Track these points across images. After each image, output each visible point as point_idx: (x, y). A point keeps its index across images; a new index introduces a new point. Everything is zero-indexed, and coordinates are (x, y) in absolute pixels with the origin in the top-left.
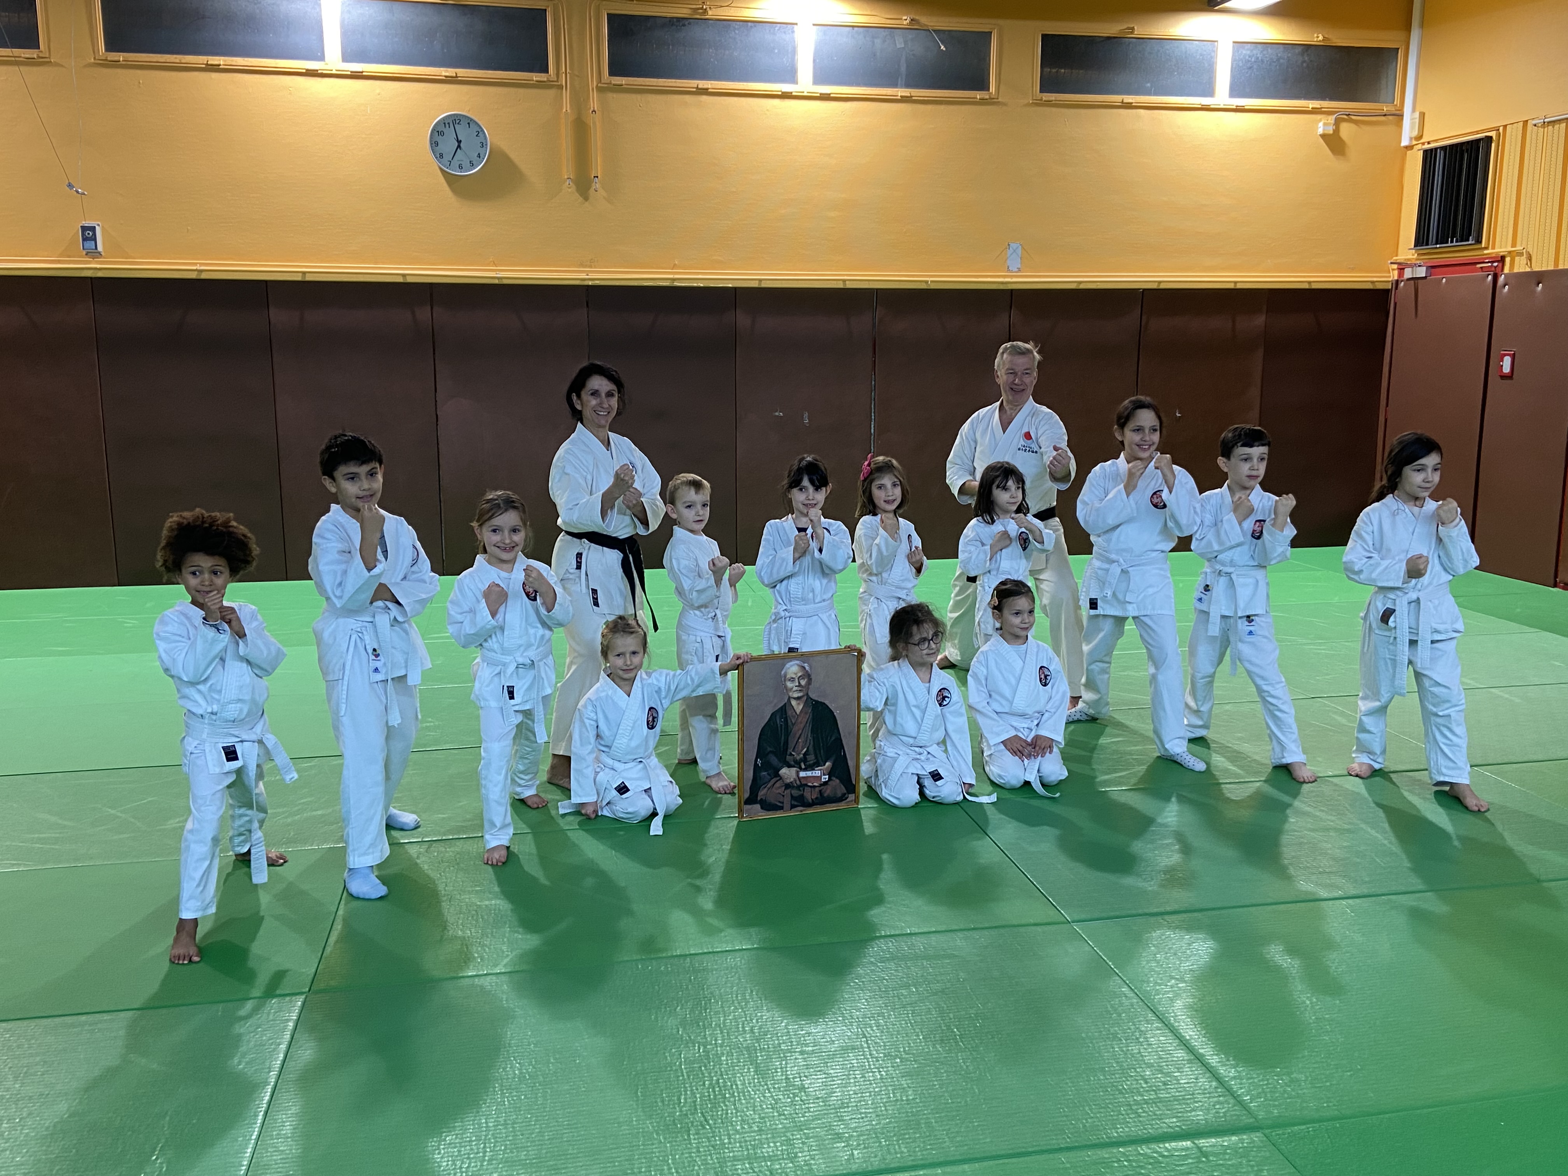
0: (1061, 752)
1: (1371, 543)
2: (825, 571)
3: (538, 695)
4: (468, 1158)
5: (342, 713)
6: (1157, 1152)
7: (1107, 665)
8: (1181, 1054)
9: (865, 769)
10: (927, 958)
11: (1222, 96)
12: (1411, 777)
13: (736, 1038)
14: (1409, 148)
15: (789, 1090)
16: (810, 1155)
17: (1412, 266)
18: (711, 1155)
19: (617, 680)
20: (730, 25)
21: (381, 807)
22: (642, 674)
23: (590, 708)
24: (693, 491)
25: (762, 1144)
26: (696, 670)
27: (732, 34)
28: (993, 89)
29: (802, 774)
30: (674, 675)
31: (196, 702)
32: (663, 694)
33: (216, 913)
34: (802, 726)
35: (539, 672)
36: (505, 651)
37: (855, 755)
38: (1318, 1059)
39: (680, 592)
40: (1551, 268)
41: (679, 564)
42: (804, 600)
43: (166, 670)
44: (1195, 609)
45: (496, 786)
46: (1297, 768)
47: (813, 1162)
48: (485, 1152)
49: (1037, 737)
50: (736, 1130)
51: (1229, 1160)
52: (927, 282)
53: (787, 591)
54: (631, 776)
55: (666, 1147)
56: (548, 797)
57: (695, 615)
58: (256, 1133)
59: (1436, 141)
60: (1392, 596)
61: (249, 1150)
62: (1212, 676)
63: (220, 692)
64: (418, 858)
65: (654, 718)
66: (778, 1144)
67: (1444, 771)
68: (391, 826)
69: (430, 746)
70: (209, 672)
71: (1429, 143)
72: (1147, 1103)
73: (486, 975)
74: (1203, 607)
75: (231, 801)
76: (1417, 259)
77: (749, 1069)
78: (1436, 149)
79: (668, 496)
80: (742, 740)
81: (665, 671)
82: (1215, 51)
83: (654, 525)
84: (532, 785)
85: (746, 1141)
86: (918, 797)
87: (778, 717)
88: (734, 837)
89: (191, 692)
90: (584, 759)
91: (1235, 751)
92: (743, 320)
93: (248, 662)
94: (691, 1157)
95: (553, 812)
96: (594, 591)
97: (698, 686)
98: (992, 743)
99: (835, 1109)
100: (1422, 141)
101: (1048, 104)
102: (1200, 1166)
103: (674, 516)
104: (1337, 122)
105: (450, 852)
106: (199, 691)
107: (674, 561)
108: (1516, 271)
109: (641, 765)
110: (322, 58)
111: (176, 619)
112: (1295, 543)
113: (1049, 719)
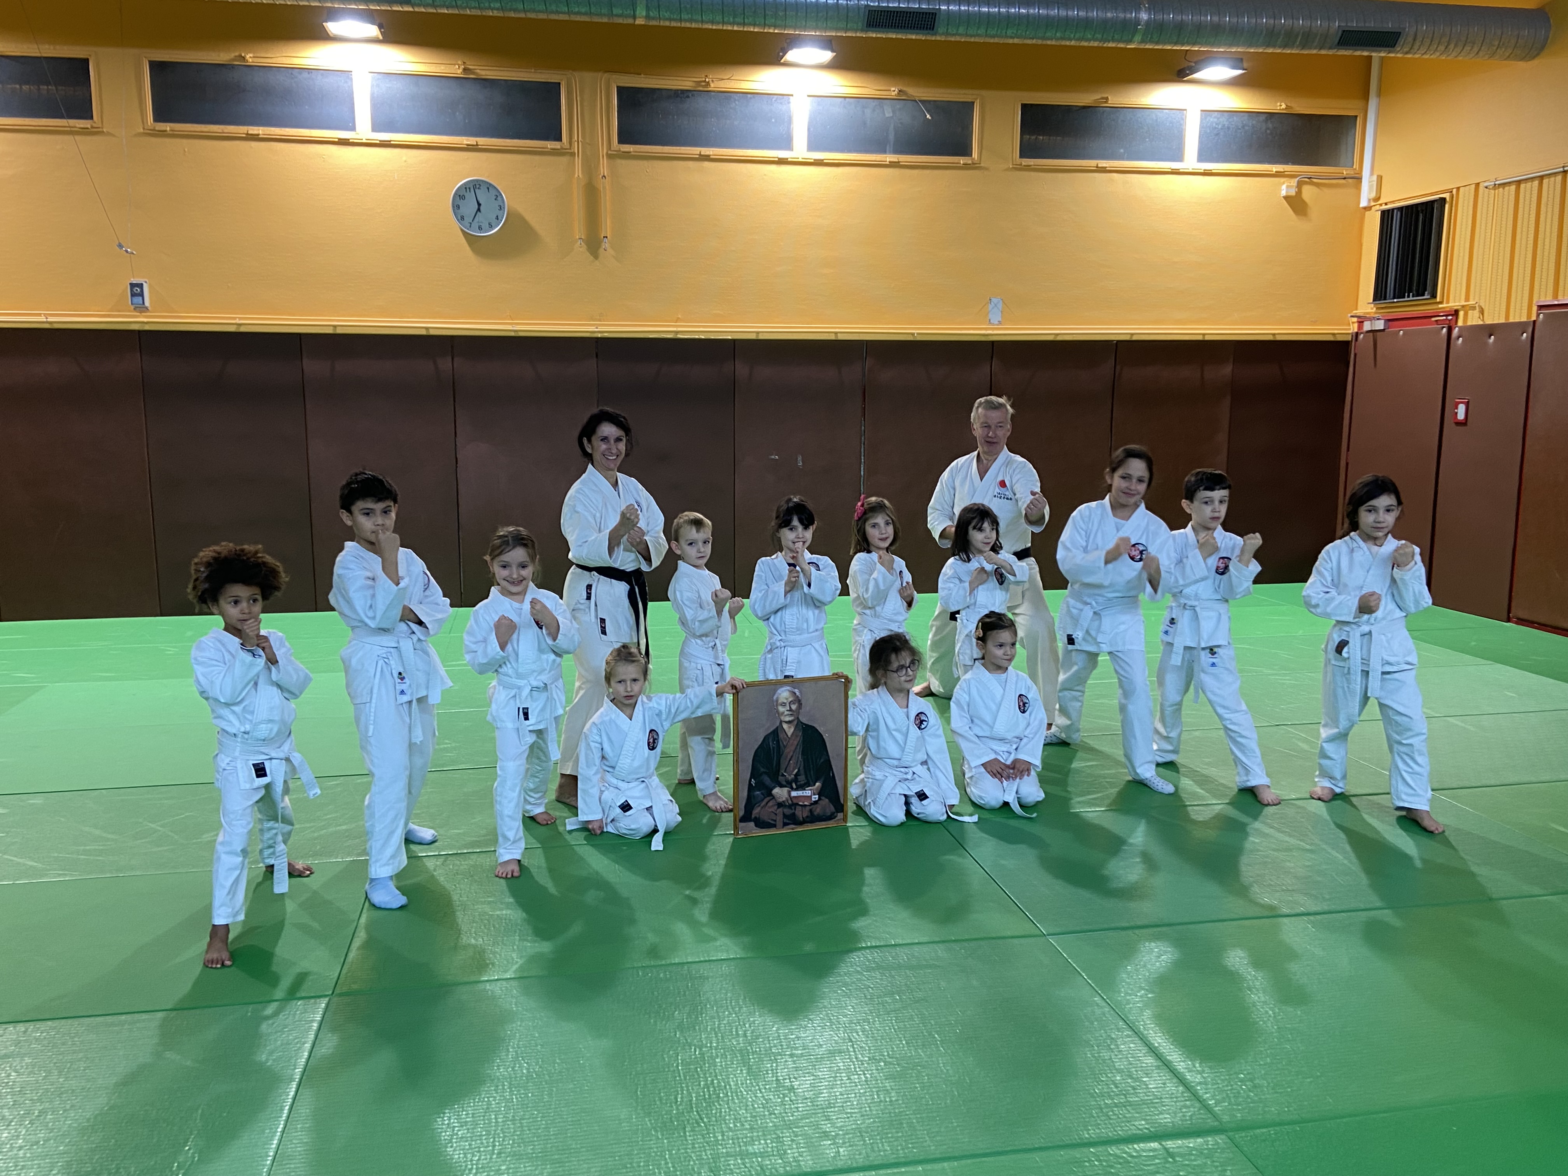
0: (1038, 775)
1: (1329, 579)
2: (817, 604)
3: (551, 716)
4: (479, 1152)
5: (370, 734)
6: (1126, 1153)
7: (1079, 694)
8: (1150, 1060)
9: (854, 790)
10: (912, 968)
11: (1191, 160)
12: (1370, 800)
13: (730, 1041)
14: (1368, 208)
15: (779, 1091)
16: (799, 1152)
17: (1371, 319)
18: (705, 1151)
19: (620, 705)
20: (730, 97)
21: (402, 822)
22: (642, 698)
23: (595, 731)
24: (694, 530)
25: (753, 1141)
26: (695, 693)
27: (733, 105)
28: (975, 155)
29: (794, 794)
30: (674, 698)
31: (230, 722)
32: (664, 716)
33: (244, 922)
34: (793, 748)
35: (551, 694)
36: (519, 676)
37: (843, 776)
38: (1279, 1066)
39: (683, 622)
40: (1502, 321)
41: (682, 596)
42: (799, 630)
43: (202, 693)
44: (1162, 641)
45: (510, 802)
46: (1261, 791)
47: (801, 1158)
48: (494, 1146)
49: (1016, 761)
50: (730, 1128)
51: (1195, 1160)
52: (913, 334)
53: (782, 621)
54: (634, 794)
55: (663, 1143)
56: (556, 814)
57: (697, 643)
58: (281, 1126)
59: (1393, 202)
60: (1347, 629)
61: (275, 1142)
62: (1180, 704)
63: (252, 713)
64: (435, 870)
65: (654, 740)
66: (769, 1141)
67: (1404, 797)
68: (409, 840)
69: (446, 767)
70: (244, 694)
71: (1386, 204)
72: (1116, 1106)
73: (497, 980)
74: (1169, 639)
75: (259, 816)
76: (1375, 313)
77: (741, 1070)
78: (1393, 210)
79: (671, 533)
80: (736, 762)
81: (664, 696)
82: (1183, 119)
83: (656, 562)
84: (540, 804)
85: (738, 1138)
86: (904, 818)
87: (770, 740)
88: (730, 853)
89: (225, 712)
90: (590, 780)
91: (1203, 775)
92: (742, 369)
93: (279, 686)
94: (686, 1153)
95: (561, 829)
96: (603, 621)
97: (698, 707)
98: (973, 765)
99: (823, 1108)
100: (1379, 202)
101: (1028, 168)
102: (1167, 1165)
103: (678, 552)
104: (1300, 185)
105: (464, 865)
106: (234, 712)
107: (678, 593)
108: (1469, 323)
109: (644, 785)
110: (353, 129)
111: (211, 645)
112: (1258, 580)
113: (1026, 744)
